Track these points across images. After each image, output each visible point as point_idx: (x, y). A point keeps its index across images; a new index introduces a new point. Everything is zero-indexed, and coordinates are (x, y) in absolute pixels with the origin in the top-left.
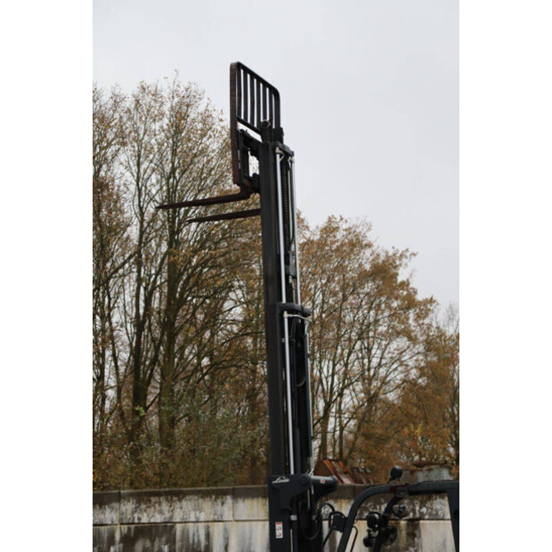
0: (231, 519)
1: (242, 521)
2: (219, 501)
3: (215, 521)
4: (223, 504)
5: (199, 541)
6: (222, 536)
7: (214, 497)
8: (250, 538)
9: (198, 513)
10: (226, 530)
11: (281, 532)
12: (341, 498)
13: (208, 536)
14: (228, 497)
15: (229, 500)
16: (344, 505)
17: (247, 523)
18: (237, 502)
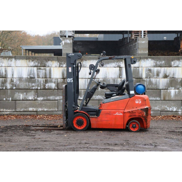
0: (14, 66)
1: (19, 67)
2: (10, 60)
3: (8, 66)
4: (11, 61)
5: (2, 73)
6: (11, 71)
7: (8, 59)
8: (22, 72)
9: (2, 64)
10: (12, 69)
11: (71, 70)
12: (53, 60)
13: (6, 71)
14: (13, 59)
15: (13, 60)
16: (54, 62)
17: (20, 67)
18: (16, 61)
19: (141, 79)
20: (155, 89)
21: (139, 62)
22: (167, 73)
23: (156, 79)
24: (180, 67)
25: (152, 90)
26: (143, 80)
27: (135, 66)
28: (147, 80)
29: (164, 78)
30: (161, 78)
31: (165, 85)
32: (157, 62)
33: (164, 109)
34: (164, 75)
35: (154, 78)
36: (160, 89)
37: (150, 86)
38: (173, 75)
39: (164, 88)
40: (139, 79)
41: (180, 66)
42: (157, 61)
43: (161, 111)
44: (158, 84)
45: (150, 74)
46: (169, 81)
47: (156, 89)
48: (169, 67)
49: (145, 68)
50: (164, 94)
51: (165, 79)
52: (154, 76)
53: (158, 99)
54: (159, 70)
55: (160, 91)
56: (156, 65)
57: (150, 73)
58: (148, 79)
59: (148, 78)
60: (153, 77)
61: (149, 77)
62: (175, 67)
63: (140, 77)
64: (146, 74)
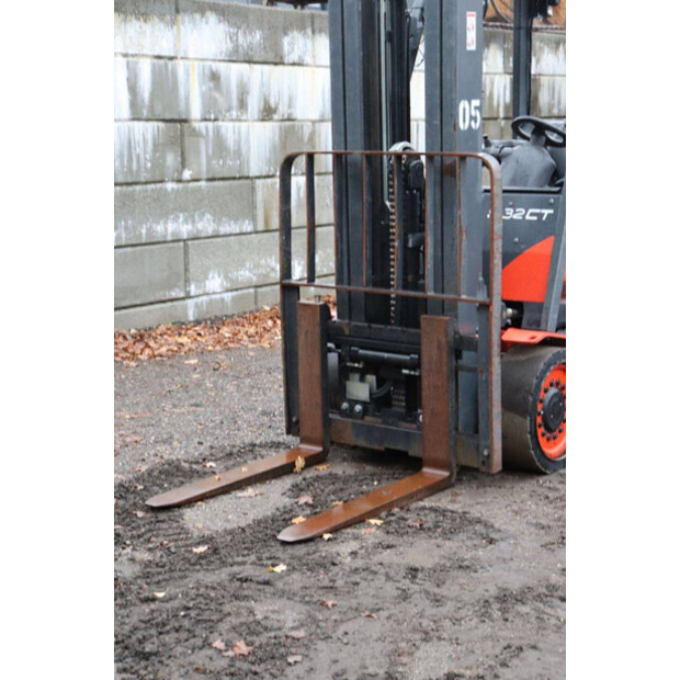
19: (186, 125)
20: (234, 178)
21: (175, 27)
22: (269, 95)
23: (237, 124)
24: (307, 65)
25: (227, 183)
26: (194, 130)
27: (162, 54)
28: (207, 129)
29: (263, 120)
30: (254, 120)
31: (268, 154)
32: (237, 34)
33: (267, 275)
34: (262, 104)
35: (232, 120)
36: (251, 175)
37: (218, 163)
38: (290, 107)
39: (264, 174)
40: (179, 125)
41: (308, 60)
42: (239, 28)
43: (256, 287)
44: (244, 151)
45: (215, 100)
46: (277, 138)
47: (240, 178)
48: (276, 64)
49: (196, 63)
50: (264, 201)
51: (268, 125)
52: (229, 110)
53: (248, 227)
54: (245, 80)
55: (253, 189)
56: (236, 49)
57: (217, 95)
58: (210, 124)
59: (210, 120)
60: (228, 115)
61: (212, 117)
62: (294, 64)
63: (184, 117)
64: (203, 95)
